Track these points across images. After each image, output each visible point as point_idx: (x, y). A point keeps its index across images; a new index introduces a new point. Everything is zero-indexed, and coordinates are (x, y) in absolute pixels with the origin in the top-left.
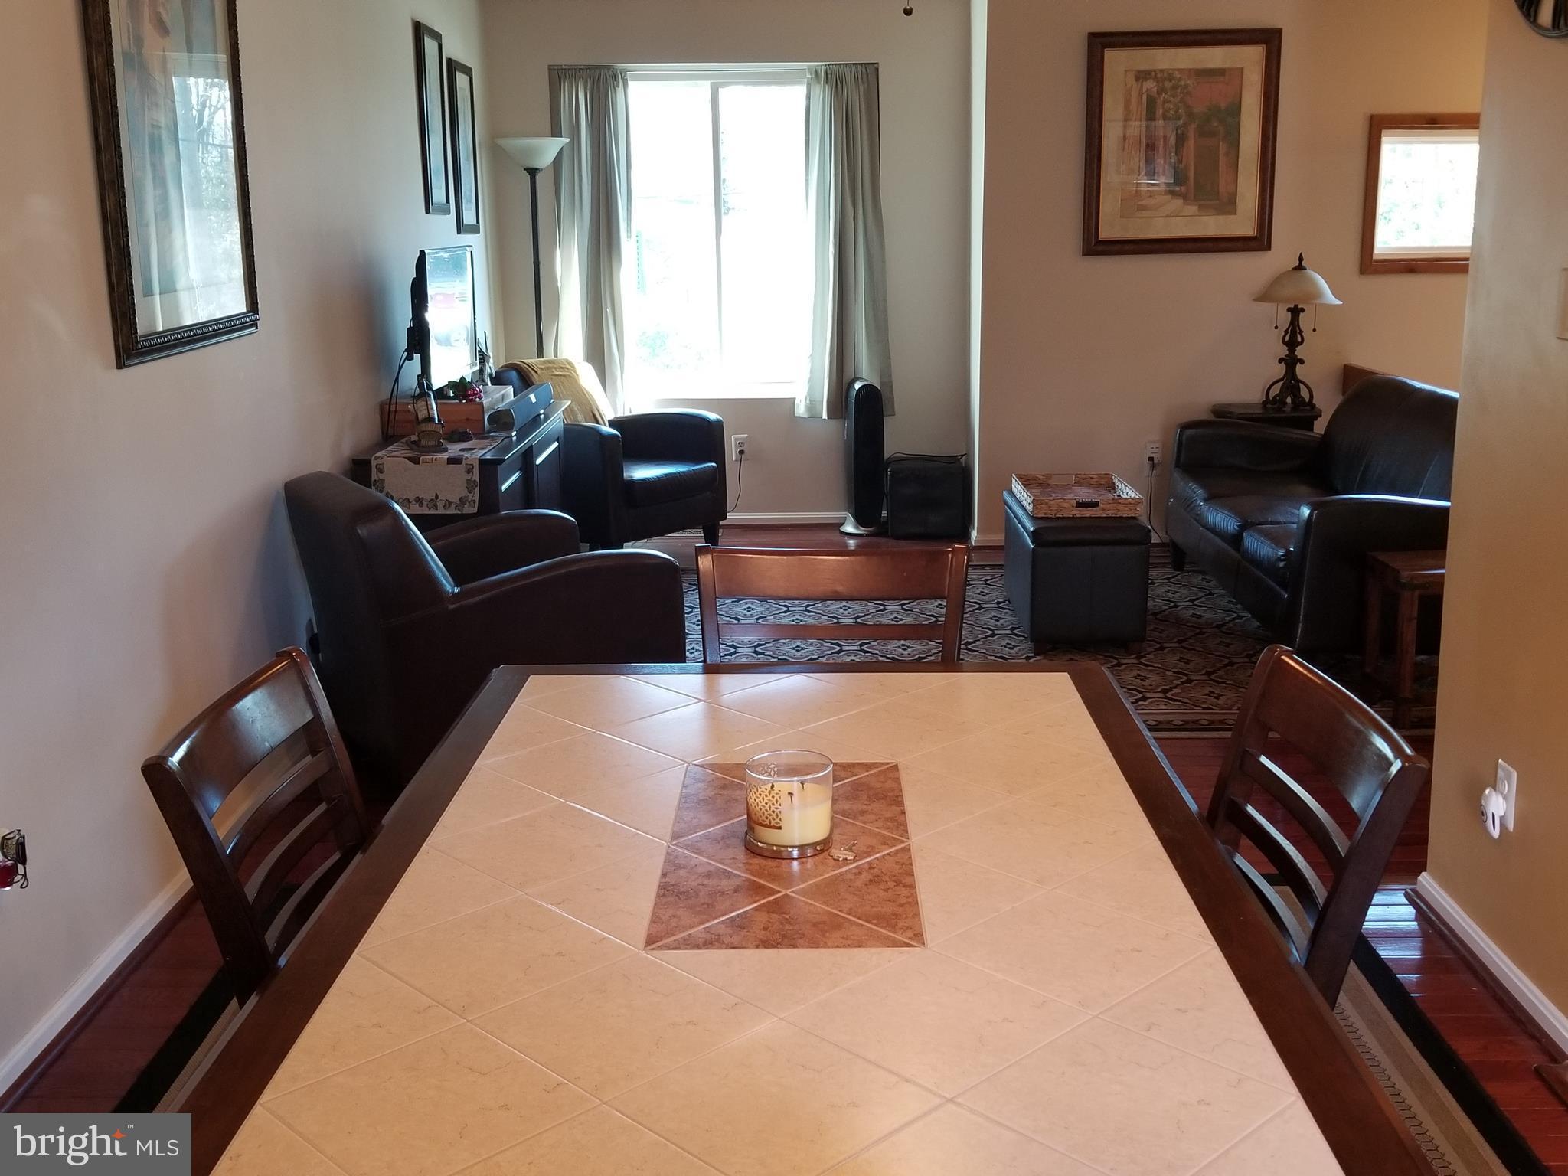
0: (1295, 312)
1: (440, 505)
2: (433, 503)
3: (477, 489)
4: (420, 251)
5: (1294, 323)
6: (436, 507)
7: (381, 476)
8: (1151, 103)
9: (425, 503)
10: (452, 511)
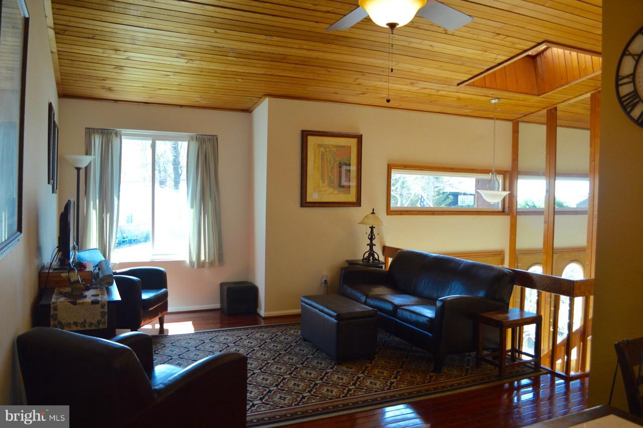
0: (372, 228)
1: (87, 325)
2: (83, 324)
3: (106, 316)
4: (69, 200)
5: (372, 232)
6: (85, 326)
7: (55, 312)
8: (323, 155)
9: (79, 325)
10: (93, 328)
